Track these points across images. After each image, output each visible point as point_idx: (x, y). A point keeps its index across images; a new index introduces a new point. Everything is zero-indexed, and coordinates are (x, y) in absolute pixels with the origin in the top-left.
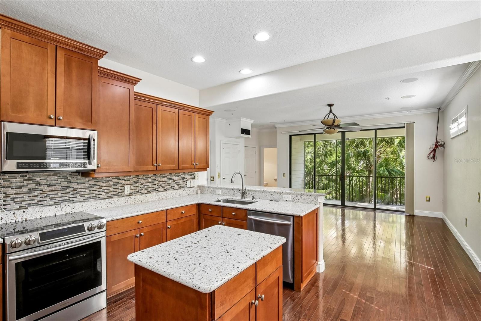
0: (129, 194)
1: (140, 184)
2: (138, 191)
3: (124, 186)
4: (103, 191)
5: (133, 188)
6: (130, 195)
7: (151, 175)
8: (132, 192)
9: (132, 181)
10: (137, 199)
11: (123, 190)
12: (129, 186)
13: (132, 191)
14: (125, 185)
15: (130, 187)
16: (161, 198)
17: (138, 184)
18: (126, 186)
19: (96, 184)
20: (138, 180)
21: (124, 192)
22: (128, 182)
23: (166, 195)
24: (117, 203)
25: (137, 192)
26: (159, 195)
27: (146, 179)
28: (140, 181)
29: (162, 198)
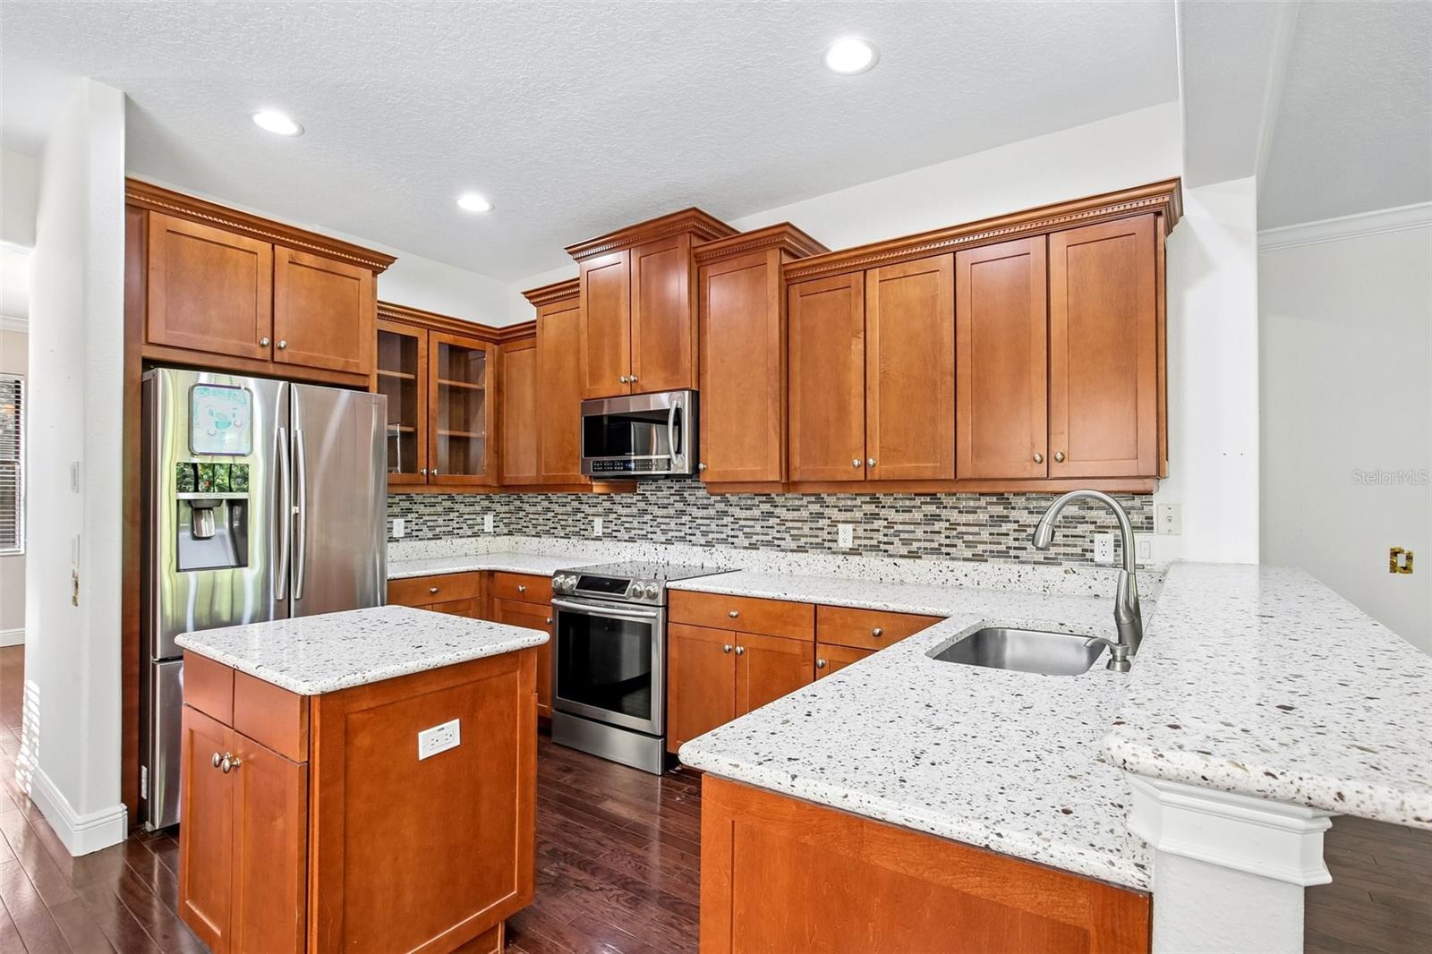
0: (850, 549)
1: (885, 523)
2: (879, 546)
3: (836, 526)
4: (788, 530)
5: (860, 533)
6: (854, 551)
7: (922, 500)
8: (860, 546)
9: (858, 515)
10: (867, 569)
11: (835, 537)
12: (851, 526)
13: (858, 542)
14: (839, 522)
15: (854, 530)
16: (952, 581)
17: (877, 524)
18: (840, 526)
19: (773, 513)
20: (877, 511)
21: (836, 541)
22: (848, 515)
23: (972, 574)
24: (813, 567)
25: (875, 548)
26: (945, 570)
27: (903, 511)
28: (883, 515)
29: (958, 583)
